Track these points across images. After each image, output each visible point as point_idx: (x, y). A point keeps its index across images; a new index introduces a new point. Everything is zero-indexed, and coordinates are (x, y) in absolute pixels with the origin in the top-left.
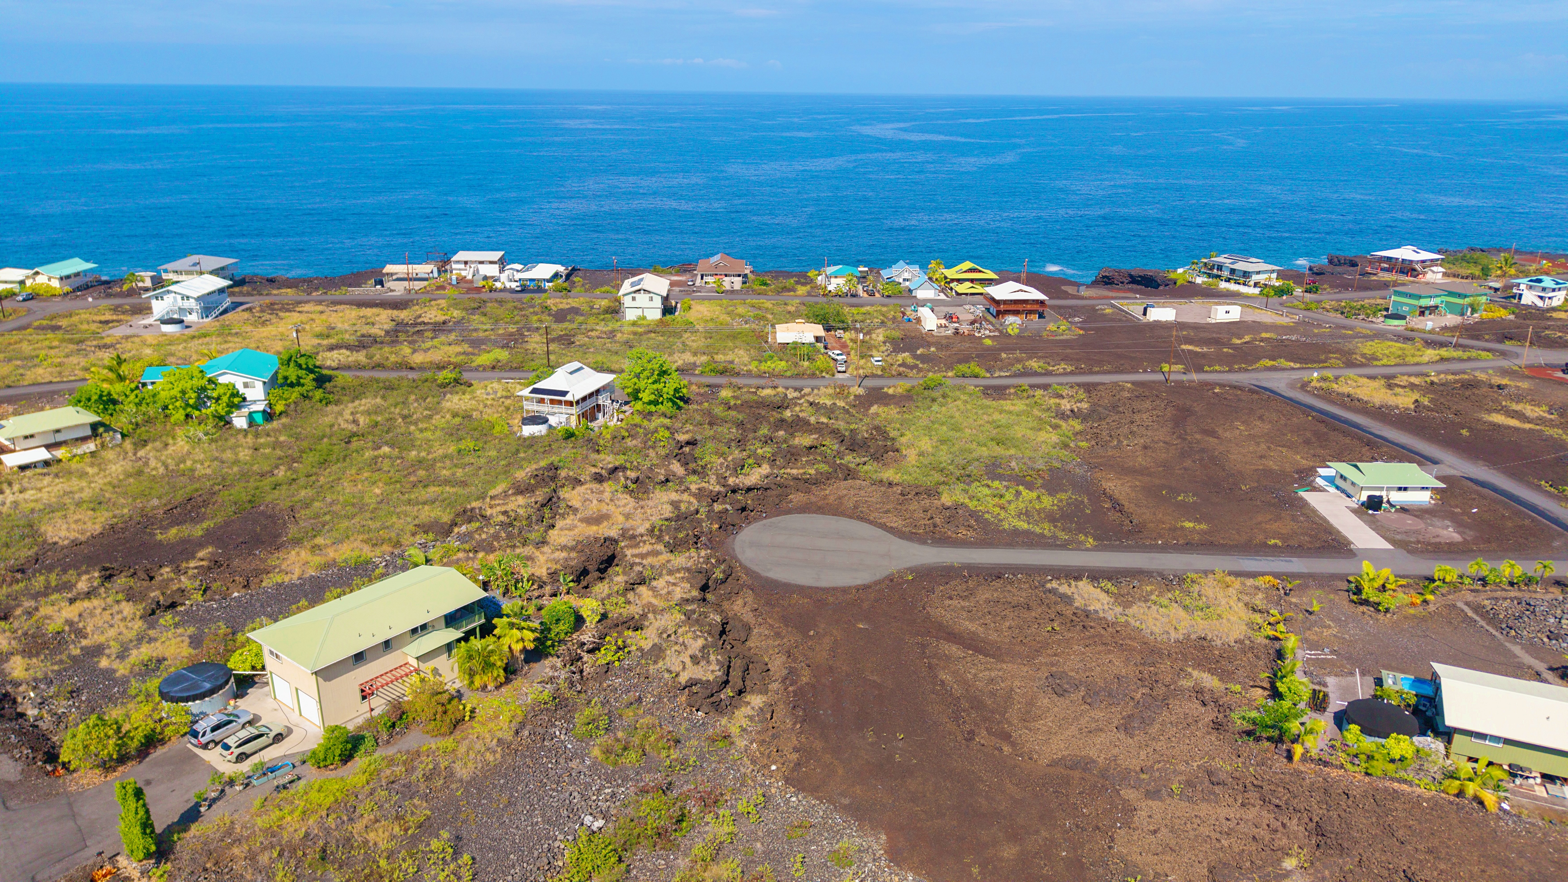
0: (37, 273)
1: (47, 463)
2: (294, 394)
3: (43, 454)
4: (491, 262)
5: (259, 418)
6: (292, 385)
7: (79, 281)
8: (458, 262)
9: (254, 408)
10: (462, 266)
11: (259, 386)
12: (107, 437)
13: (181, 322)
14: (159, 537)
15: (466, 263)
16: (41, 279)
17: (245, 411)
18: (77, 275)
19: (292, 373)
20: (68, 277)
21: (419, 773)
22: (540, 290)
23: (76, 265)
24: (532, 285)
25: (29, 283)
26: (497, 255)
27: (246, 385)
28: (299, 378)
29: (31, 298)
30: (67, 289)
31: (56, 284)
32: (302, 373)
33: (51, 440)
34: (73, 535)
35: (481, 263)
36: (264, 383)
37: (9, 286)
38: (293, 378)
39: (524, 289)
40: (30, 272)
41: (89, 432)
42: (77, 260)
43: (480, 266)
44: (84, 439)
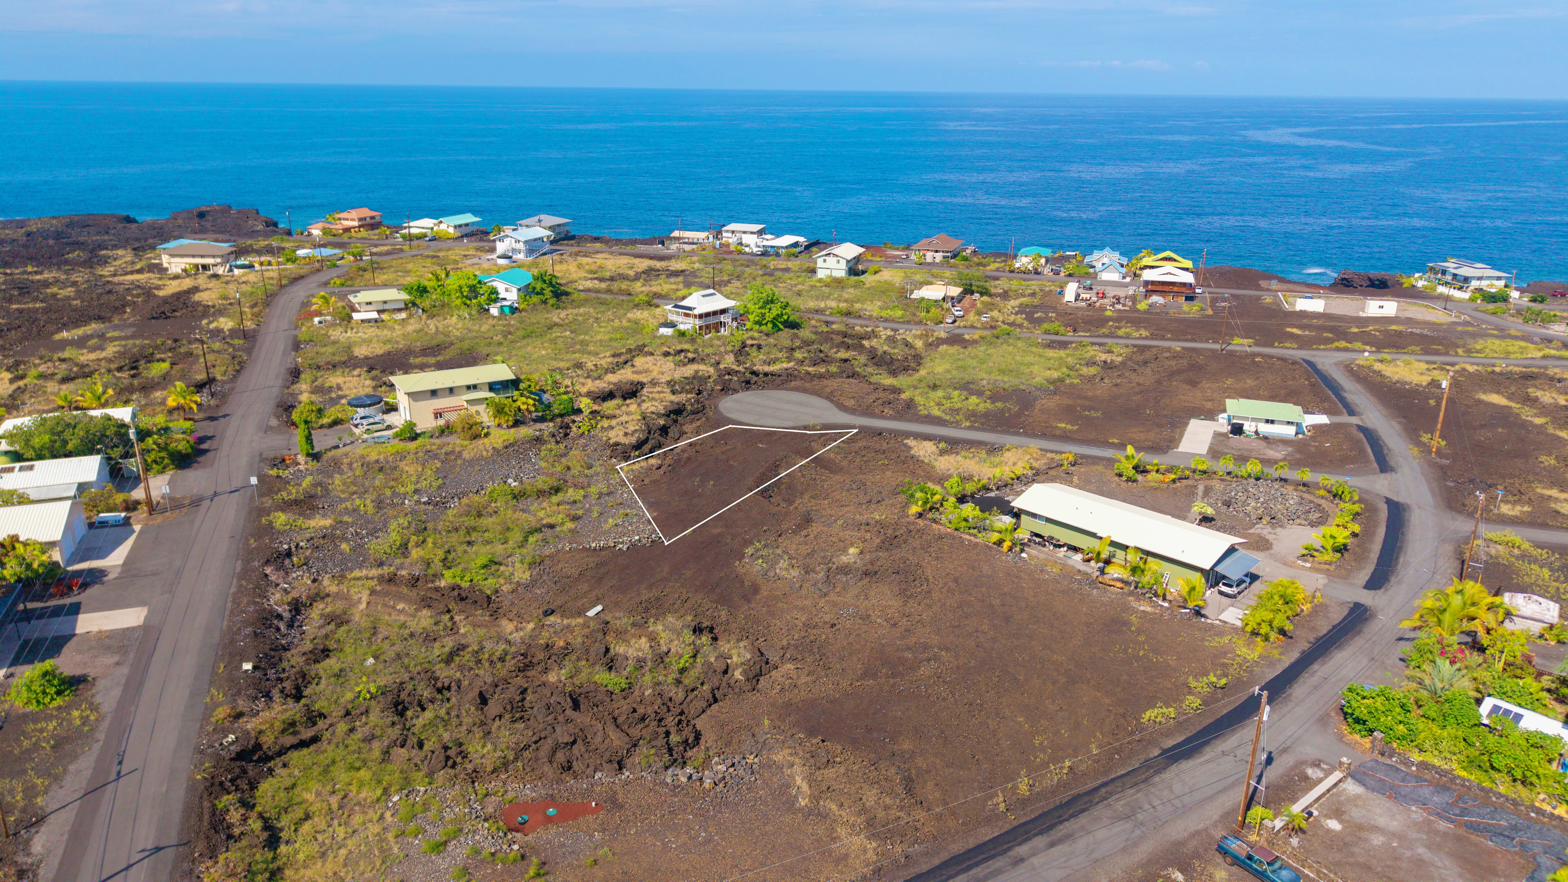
0: (441, 222)
1: (376, 321)
2: (535, 299)
3: (375, 315)
4: (752, 233)
5: (507, 310)
6: (538, 294)
7: (467, 230)
8: (727, 231)
9: (505, 303)
10: (730, 235)
11: (515, 291)
12: (414, 310)
13: (510, 257)
14: (411, 361)
15: (733, 232)
16: (443, 227)
17: (499, 305)
18: (467, 225)
19: (539, 285)
20: (460, 226)
21: (443, 451)
22: (777, 255)
23: (468, 218)
24: (771, 251)
25: (435, 228)
26: (757, 227)
27: (507, 290)
28: (543, 289)
29: (433, 239)
30: (458, 234)
31: (451, 230)
32: (545, 286)
33: (381, 308)
34: (366, 353)
35: (745, 232)
36: (519, 290)
37: (424, 231)
38: (538, 289)
39: (764, 254)
40: (436, 221)
41: (403, 306)
42: (469, 215)
43: (744, 236)
44: (400, 310)
